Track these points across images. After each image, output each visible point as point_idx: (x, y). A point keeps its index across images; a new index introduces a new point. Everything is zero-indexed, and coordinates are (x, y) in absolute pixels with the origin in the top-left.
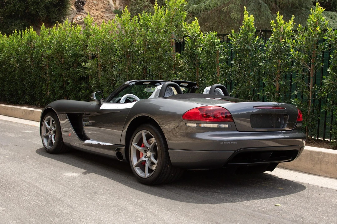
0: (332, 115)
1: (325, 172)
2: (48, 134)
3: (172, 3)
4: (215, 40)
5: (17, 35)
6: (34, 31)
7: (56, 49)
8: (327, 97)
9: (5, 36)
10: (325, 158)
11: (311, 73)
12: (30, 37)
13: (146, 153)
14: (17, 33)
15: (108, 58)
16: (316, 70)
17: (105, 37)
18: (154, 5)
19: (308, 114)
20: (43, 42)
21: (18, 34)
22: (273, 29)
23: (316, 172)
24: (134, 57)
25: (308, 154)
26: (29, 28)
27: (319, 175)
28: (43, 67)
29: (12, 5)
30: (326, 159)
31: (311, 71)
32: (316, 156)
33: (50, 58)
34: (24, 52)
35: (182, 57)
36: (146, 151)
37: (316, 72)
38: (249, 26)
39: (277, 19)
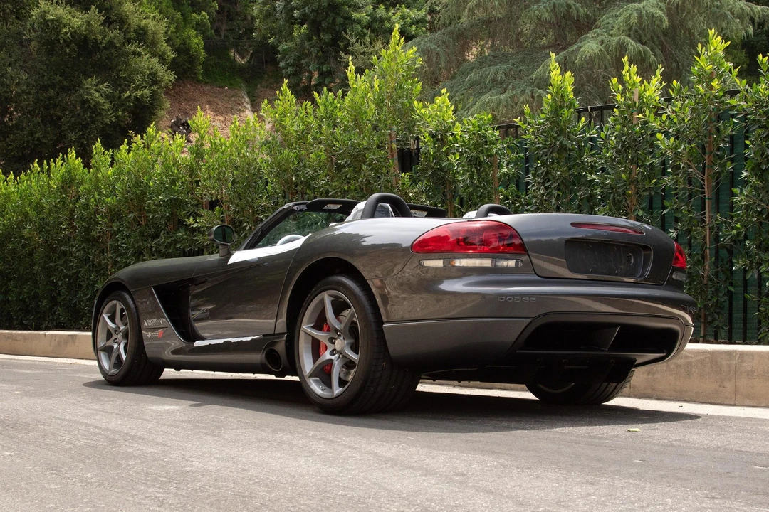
0: (760, 275)
1: (748, 396)
2: (110, 342)
3: (388, 62)
4: (486, 131)
5: (39, 173)
6: (77, 158)
7: (128, 192)
8: (746, 238)
9: (12, 176)
10: (745, 364)
11: (706, 187)
12: (69, 172)
13: (334, 343)
14: (39, 169)
15: (247, 201)
16: (718, 178)
17: (238, 154)
18: (347, 69)
19: (705, 282)
20: (98, 180)
21: (42, 171)
22: (615, 96)
23: (726, 398)
24: (306, 193)
25: (707, 360)
26: (66, 153)
27: (734, 405)
28: (99, 237)
29: (25, 132)
30: (747, 366)
31: (706, 183)
32: (724, 363)
33: (114, 215)
34: (55, 206)
35: (414, 181)
36: (334, 339)
37: (718, 184)
38: (562, 96)
39: (624, 72)
